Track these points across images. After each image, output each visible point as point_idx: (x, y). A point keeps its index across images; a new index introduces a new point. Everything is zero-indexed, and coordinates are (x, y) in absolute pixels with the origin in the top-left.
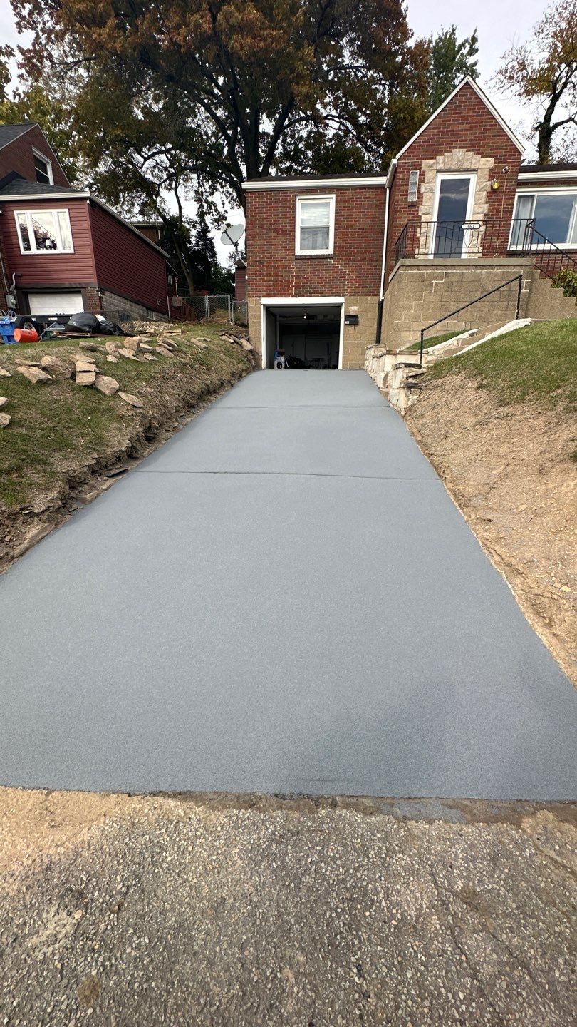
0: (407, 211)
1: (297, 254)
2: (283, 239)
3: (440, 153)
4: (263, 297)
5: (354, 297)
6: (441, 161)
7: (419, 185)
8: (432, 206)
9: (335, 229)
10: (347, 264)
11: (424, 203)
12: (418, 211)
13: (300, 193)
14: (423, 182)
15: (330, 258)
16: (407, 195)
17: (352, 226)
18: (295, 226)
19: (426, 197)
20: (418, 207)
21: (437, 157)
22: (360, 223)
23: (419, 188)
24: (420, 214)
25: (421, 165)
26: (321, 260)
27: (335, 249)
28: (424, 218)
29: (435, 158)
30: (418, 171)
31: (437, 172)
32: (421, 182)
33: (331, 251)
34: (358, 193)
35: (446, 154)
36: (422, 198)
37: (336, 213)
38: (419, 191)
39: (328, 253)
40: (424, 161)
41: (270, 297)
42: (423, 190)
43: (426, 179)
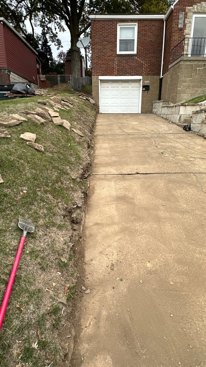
0: (178, 32)
1: (117, 53)
2: (111, 46)
3: (195, 3)
4: (100, 76)
5: (148, 76)
6: (196, 7)
7: (184, 20)
8: (190, 30)
9: (137, 41)
10: (144, 59)
11: (187, 29)
12: (183, 32)
13: (119, 21)
14: (186, 18)
15: (135, 56)
16: (178, 24)
17: (146, 40)
18: (117, 39)
19: (188, 25)
20: (184, 31)
21: (194, 6)
22: (151, 38)
23: (184, 21)
24: (184, 34)
25: (185, 9)
26: (130, 57)
27: (137, 51)
28: (186, 36)
29: (192, 6)
30: (184, 12)
31: (193, 13)
32: (185, 17)
33: (135, 52)
34: (150, 22)
35: (198, 4)
36: (186, 26)
37: (138, 32)
38: (184, 23)
39: (134, 53)
40: (187, 7)
41: (104, 76)
42: (186, 22)
43: (188, 16)
